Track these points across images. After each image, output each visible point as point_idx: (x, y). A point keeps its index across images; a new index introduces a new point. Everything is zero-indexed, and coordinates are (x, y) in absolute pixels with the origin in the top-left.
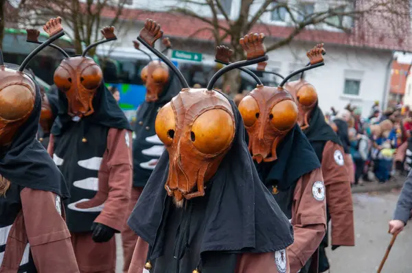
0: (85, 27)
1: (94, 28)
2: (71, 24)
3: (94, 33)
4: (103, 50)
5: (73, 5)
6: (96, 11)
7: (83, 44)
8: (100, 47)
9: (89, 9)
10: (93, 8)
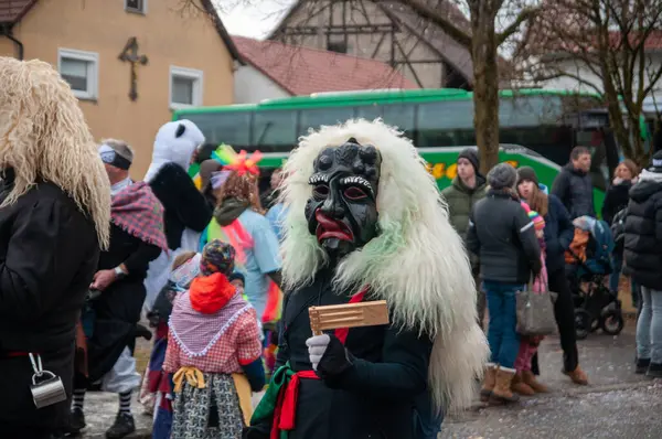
0: (621, 71)
1: (636, 70)
2: (598, 69)
3: (636, 78)
4: (655, 104)
5: (600, 39)
6: (638, 42)
7: (619, 97)
8: (648, 99)
9: (625, 40)
10: (632, 37)
